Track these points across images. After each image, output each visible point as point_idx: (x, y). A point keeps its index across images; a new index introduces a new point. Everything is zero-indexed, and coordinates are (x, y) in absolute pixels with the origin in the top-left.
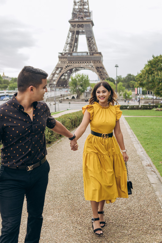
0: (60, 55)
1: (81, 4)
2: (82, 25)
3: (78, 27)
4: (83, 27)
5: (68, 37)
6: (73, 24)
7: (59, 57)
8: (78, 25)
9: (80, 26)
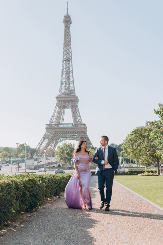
0: (47, 126)
1: (67, 83)
2: (68, 100)
3: (65, 102)
4: (68, 102)
5: (55, 110)
6: (60, 99)
7: (46, 128)
8: (65, 100)
9: (66, 101)
